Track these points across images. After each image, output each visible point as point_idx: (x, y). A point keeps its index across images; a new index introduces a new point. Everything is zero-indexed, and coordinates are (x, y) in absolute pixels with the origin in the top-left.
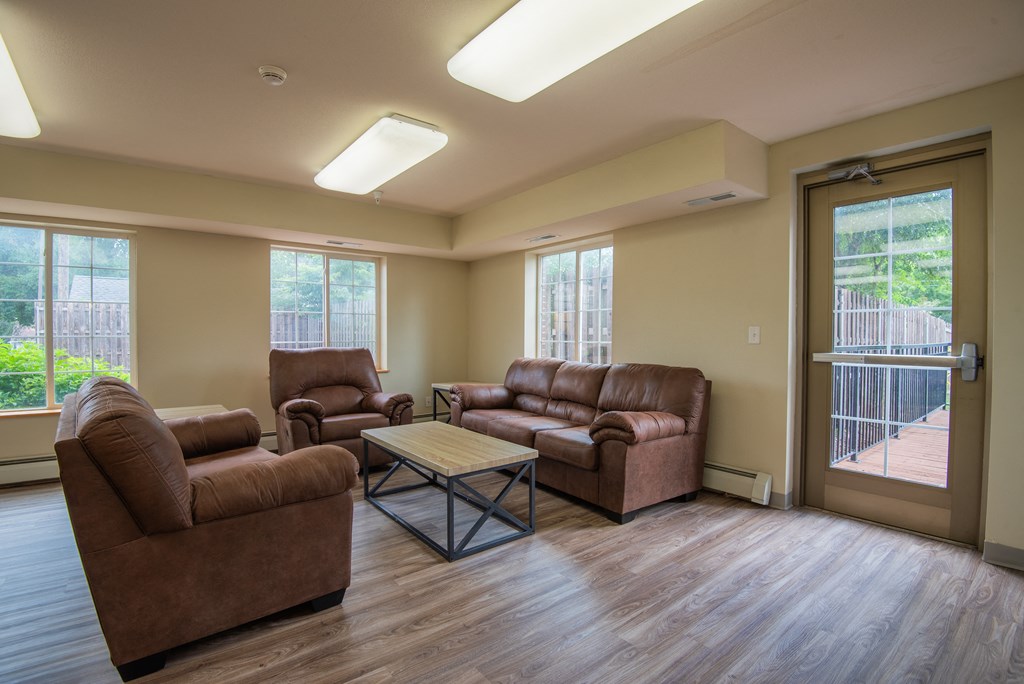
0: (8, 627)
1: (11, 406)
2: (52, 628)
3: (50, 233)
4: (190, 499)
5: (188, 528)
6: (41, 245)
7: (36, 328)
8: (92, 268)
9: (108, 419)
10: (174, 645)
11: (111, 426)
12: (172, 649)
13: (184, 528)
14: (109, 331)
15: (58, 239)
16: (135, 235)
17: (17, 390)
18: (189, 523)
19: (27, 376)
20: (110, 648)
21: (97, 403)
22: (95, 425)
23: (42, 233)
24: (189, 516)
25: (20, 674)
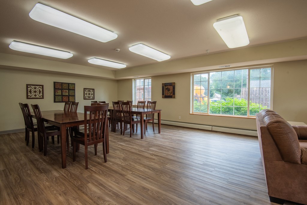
0: (240, 170)
1: (238, 115)
2: (251, 175)
3: (249, 69)
4: (300, 154)
5: (299, 164)
6: (247, 73)
7: (241, 95)
8: (260, 78)
9: (275, 122)
10: (288, 200)
11: (276, 125)
12: (287, 201)
13: (298, 163)
14: (262, 96)
15: (251, 71)
16: (273, 66)
17: (239, 111)
18: (300, 162)
19: (242, 108)
20: (268, 190)
21: (270, 117)
22: (271, 124)
23: (247, 70)
24: (300, 160)
25: (243, 183)
